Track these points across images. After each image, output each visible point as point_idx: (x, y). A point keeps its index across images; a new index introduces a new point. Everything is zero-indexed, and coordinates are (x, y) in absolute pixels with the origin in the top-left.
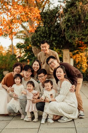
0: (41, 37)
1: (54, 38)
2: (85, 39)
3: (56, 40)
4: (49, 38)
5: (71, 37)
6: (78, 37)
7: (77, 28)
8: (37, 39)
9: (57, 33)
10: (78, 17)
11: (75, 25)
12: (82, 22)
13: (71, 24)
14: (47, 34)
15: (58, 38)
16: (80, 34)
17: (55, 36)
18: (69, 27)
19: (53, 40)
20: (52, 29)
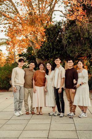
0: (46, 51)
1: (57, 52)
2: (84, 53)
3: (58, 54)
4: (53, 52)
5: (72, 51)
6: (78, 51)
7: (77, 43)
8: (42, 53)
9: (59, 48)
10: (78, 35)
11: (75, 42)
12: (82, 39)
13: (72, 40)
14: (51, 49)
15: (60, 53)
16: (80, 49)
17: (57, 50)
18: (70, 43)
19: (56, 54)
20: (55, 43)
